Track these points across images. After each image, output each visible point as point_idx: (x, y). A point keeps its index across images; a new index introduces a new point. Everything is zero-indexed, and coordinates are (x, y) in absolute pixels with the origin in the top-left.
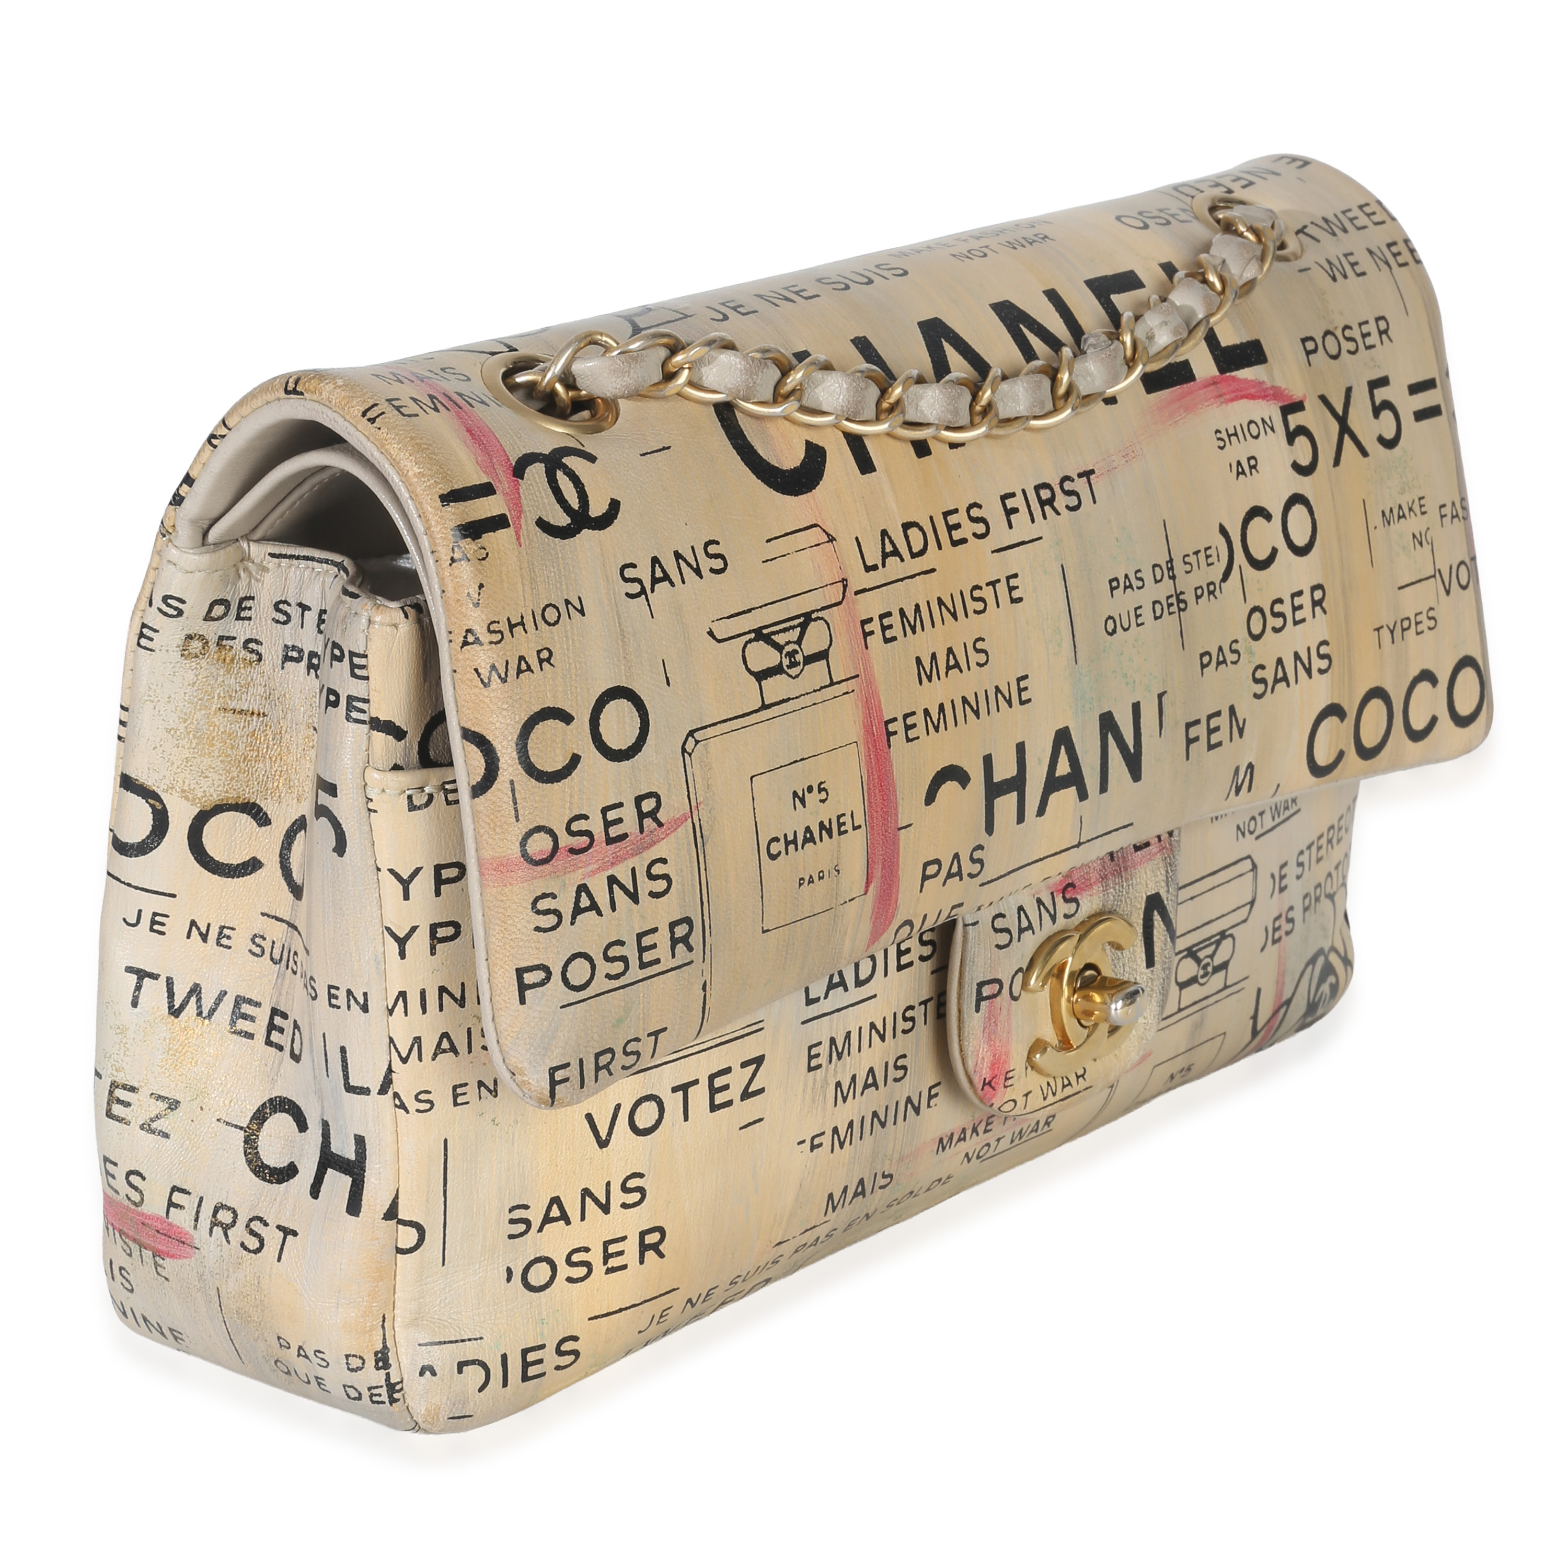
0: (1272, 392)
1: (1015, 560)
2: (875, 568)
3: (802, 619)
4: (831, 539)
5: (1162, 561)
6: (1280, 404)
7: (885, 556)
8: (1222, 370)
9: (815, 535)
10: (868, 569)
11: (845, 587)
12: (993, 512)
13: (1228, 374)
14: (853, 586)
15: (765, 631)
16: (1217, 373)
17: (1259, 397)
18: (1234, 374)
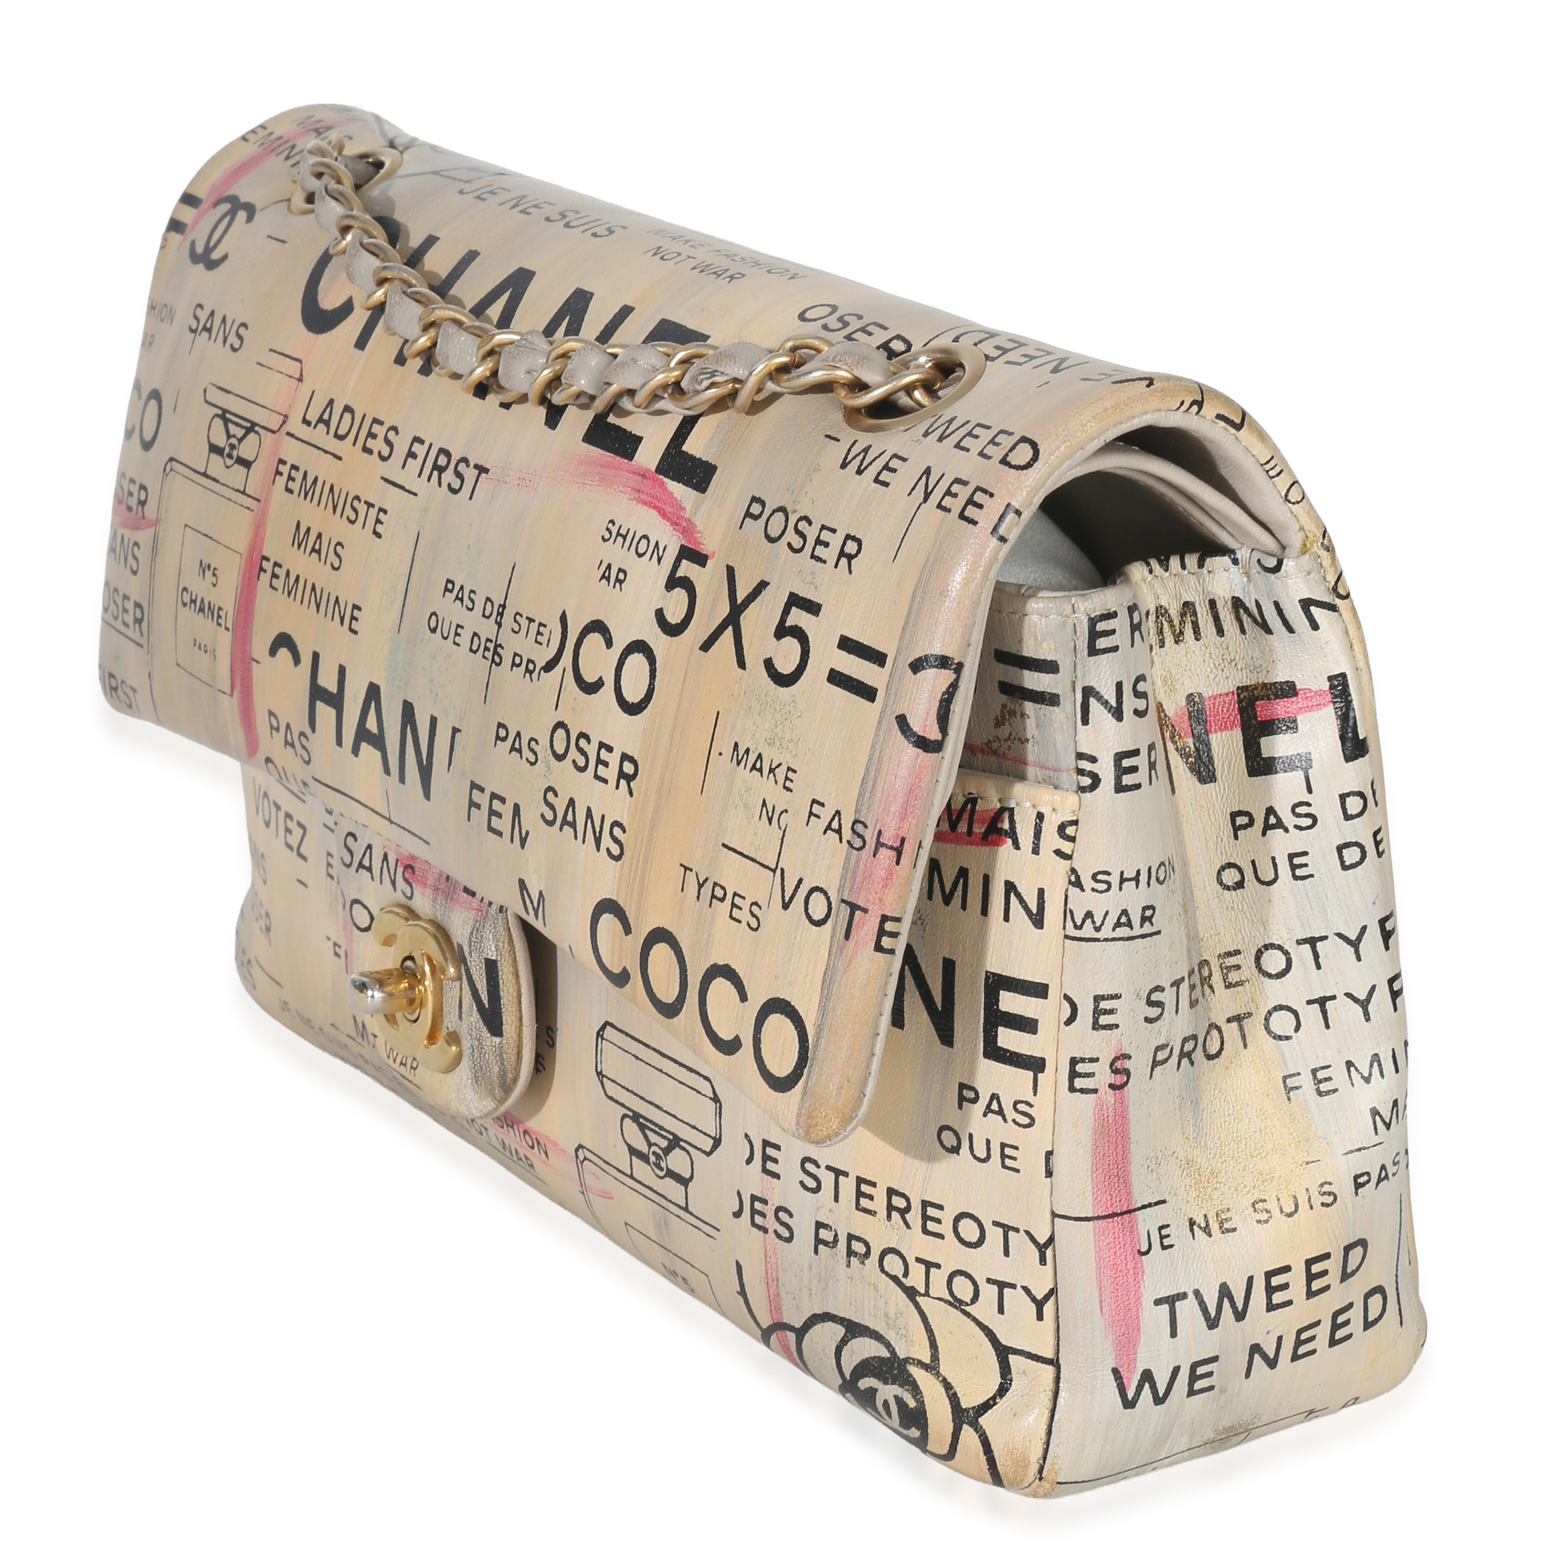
0: (685, 524)
1: (392, 498)
2: (308, 423)
3: (248, 425)
4: (300, 380)
5: (498, 600)
6: (683, 543)
7: (321, 420)
8: (660, 470)
9: (292, 368)
10: (306, 422)
11: (284, 422)
12: (402, 444)
13: (661, 477)
14: (289, 427)
15: (228, 416)
16: (654, 470)
17: (669, 520)
18: (666, 480)
